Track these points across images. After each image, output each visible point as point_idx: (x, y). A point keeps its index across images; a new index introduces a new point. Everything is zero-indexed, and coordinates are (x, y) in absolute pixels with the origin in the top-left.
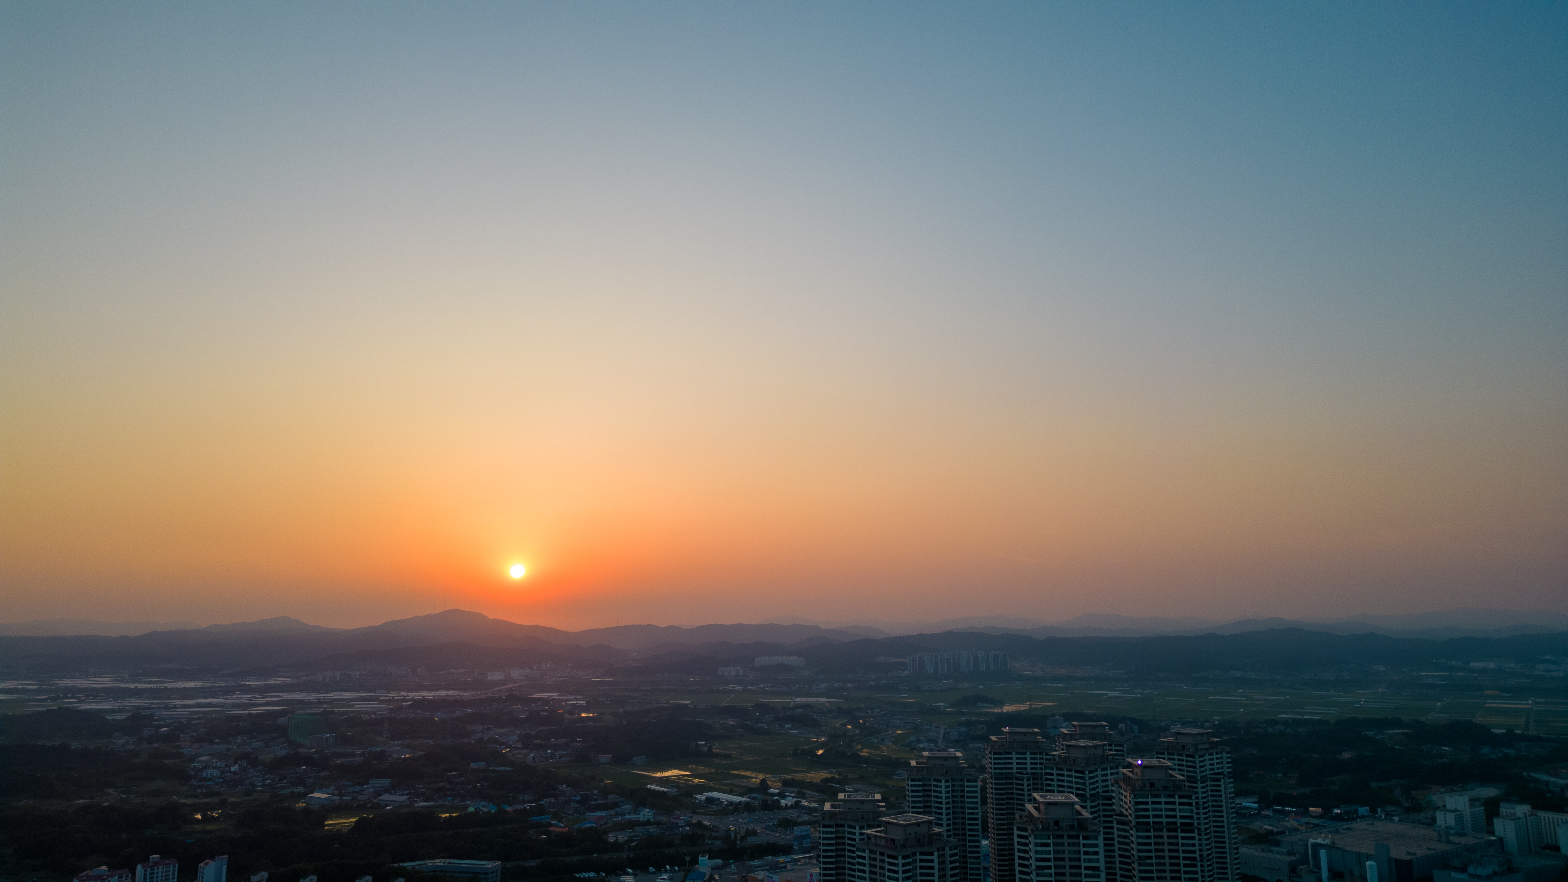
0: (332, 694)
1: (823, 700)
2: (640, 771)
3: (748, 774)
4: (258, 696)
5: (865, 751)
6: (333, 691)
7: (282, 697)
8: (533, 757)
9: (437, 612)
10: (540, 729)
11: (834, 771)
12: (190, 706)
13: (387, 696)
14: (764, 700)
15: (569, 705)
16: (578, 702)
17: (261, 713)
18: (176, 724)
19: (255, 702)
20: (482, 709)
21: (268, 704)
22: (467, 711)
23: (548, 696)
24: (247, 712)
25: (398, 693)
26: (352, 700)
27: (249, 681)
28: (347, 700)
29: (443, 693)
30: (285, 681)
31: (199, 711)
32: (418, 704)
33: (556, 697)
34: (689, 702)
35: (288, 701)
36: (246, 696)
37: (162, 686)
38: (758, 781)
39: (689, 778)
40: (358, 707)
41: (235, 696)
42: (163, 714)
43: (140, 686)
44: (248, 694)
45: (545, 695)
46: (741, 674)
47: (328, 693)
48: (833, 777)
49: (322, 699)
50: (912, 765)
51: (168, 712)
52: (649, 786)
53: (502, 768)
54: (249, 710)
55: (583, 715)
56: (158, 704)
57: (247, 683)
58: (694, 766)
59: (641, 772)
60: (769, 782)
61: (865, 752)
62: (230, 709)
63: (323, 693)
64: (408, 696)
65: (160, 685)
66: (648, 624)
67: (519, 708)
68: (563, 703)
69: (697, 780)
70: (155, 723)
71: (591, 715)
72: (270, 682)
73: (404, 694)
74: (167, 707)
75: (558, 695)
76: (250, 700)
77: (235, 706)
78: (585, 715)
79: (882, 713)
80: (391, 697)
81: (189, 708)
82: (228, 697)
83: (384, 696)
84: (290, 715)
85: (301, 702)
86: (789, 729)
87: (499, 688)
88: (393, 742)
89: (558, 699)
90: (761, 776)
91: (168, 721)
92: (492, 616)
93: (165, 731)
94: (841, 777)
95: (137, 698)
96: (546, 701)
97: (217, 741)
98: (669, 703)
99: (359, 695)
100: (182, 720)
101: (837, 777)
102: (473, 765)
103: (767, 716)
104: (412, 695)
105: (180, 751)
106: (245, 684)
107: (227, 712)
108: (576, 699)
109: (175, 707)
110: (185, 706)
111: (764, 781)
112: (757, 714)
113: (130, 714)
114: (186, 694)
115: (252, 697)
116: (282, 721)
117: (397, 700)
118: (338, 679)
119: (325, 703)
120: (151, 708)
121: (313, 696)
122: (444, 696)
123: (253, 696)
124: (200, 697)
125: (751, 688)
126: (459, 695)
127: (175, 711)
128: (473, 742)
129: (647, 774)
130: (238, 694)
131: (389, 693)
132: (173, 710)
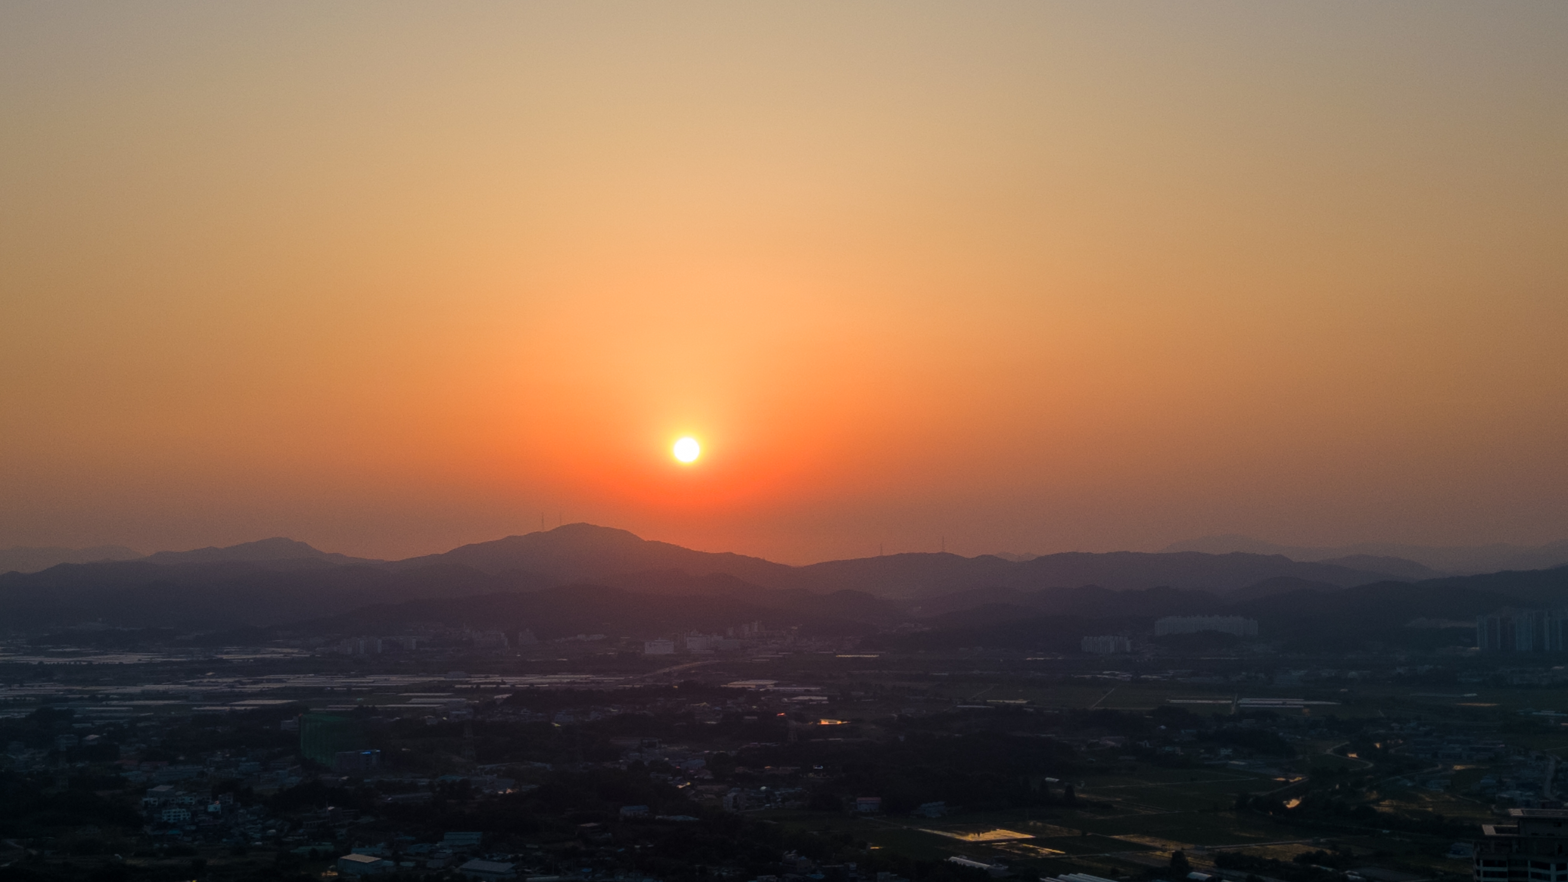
0: (370, 679)
1: (1298, 702)
2: (936, 829)
3: (1146, 841)
4: (245, 680)
5: (1387, 803)
6: (371, 673)
7: (285, 682)
8: (735, 798)
9: (548, 528)
10: (744, 747)
11: (1322, 840)
12: (132, 697)
13: (467, 683)
14: (1175, 701)
15: (797, 704)
16: (814, 698)
17: (253, 710)
18: (112, 729)
19: (240, 692)
20: (637, 707)
21: (262, 694)
22: (610, 711)
23: (756, 685)
24: (227, 708)
25: (486, 677)
26: (407, 689)
27: (227, 653)
28: (398, 689)
29: (566, 678)
30: (288, 653)
31: (148, 706)
32: (520, 697)
33: (771, 688)
34: (1025, 702)
35: (296, 689)
36: (225, 680)
37: (84, 660)
38: (1166, 855)
39: (1031, 846)
40: (418, 701)
41: (205, 680)
42: (91, 710)
43: (48, 661)
44: (228, 677)
45: (751, 684)
46: (1129, 650)
47: (363, 676)
48: (1321, 854)
49: (355, 687)
50: (1486, 833)
51: (97, 706)
52: (953, 859)
53: (680, 818)
54: (232, 705)
55: (824, 722)
56: (81, 692)
57: (225, 657)
58: (1039, 824)
59: (936, 832)
60: (1189, 859)
61: (1387, 806)
62: (200, 703)
63: (356, 676)
64: (504, 683)
65: (80, 659)
66: (940, 551)
67: (704, 706)
68: (786, 699)
69: (1046, 851)
70: (76, 726)
71: (839, 722)
72: (264, 656)
73: (497, 679)
74: (94, 698)
75: (776, 685)
76: (232, 687)
77: (210, 697)
78: (827, 723)
79: (1421, 729)
80: (475, 683)
81: (132, 699)
82: (195, 681)
83: (461, 683)
84: (300, 715)
85: (319, 691)
86: (1228, 757)
87: (667, 670)
88: (482, 767)
89: (774, 691)
90: (1173, 847)
91: (98, 723)
92: (647, 536)
93: (93, 740)
94: (1338, 853)
95: (44, 682)
96: (754, 696)
97: (181, 758)
98: (985, 704)
99: (418, 680)
100: (121, 721)
101: (1329, 852)
102: (626, 811)
103: (1183, 731)
104: (510, 680)
105: (123, 774)
106: (222, 659)
107: (195, 708)
108: (808, 693)
109: (107, 697)
110: (124, 697)
111: (1178, 857)
112: (1163, 727)
113: (34, 710)
114: (125, 674)
115: (236, 682)
116: (288, 724)
117: (486, 690)
118: (379, 651)
119: (360, 693)
120: (66, 700)
121: (339, 682)
122: (568, 683)
123: (237, 679)
124: (149, 681)
125: (1150, 677)
126: (593, 682)
127: (107, 706)
128: (624, 768)
129: (949, 835)
130: (210, 677)
131: (470, 677)
132: (104, 703)
